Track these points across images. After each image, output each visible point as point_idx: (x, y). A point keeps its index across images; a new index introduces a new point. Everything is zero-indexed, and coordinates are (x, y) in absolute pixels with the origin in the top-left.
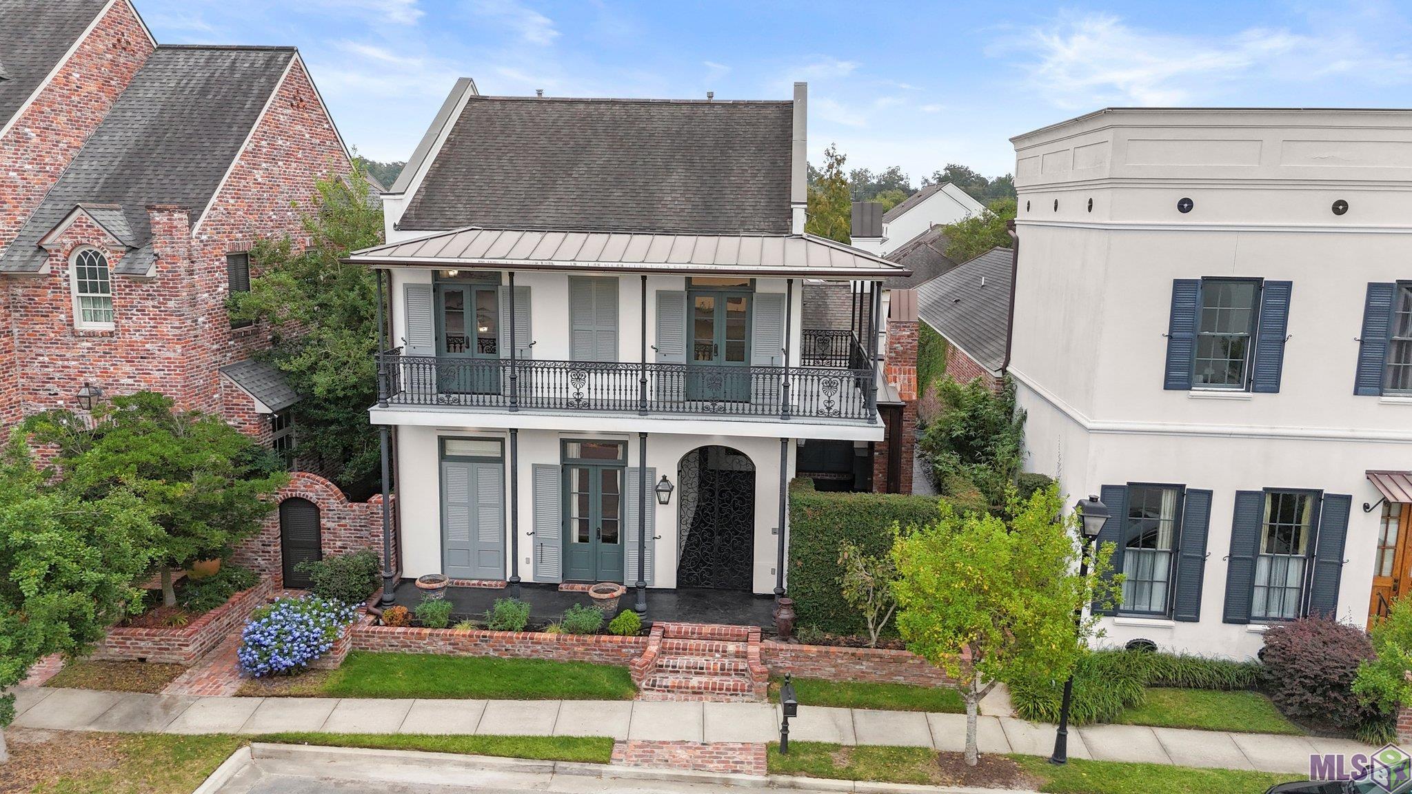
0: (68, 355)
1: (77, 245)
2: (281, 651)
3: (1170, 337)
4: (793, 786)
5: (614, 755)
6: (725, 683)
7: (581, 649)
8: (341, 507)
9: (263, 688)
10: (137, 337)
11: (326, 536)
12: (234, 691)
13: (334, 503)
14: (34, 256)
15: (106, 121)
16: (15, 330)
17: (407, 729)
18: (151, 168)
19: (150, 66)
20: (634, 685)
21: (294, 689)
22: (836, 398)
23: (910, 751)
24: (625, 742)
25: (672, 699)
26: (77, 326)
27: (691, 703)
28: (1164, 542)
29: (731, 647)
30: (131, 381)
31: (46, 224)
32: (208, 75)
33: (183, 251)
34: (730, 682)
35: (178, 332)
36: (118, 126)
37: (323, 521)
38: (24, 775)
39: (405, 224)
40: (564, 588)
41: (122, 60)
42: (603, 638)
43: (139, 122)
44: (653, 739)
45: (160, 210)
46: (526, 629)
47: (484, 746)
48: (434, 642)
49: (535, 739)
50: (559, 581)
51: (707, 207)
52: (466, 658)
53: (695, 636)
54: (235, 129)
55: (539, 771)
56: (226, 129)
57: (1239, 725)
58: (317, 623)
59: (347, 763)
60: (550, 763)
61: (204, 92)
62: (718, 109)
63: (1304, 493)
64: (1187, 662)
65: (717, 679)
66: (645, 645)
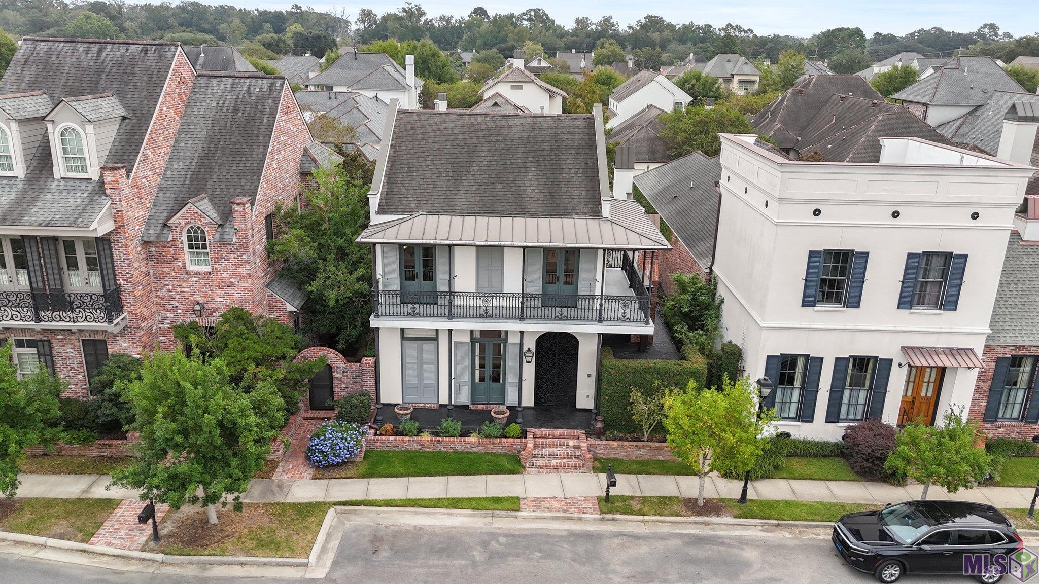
0: (184, 285)
1: (188, 223)
2: (334, 454)
3: (806, 280)
4: (614, 519)
5: (521, 506)
6: (570, 463)
7: (491, 446)
8: (344, 366)
9: (326, 474)
10: (225, 275)
11: (336, 382)
12: (311, 476)
13: (341, 364)
14: (162, 230)
15: (180, 132)
16: (151, 271)
17: (412, 496)
18: (217, 167)
19: (196, 90)
20: (522, 466)
21: (343, 474)
22: (628, 311)
23: (670, 498)
24: (525, 499)
25: (543, 473)
26: (188, 269)
27: (553, 474)
28: (798, 382)
29: (571, 443)
30: (221, 299)
31: (162, 208)
32: (234, 97)
33: (249, 225)
34: (573, 462)
36: (189, 136)
37: (334, 374)
38: (230, 530)
40: (472, 407)
41: (182, 91)
42: (503, 440)
43: (200, 133)
44: (539, 496)
45: (238, 204)
46: (461, 436)
47: (455, 503)
48: (411, 444)
49: (479, 499)
50: (469, 403)
51: (553, 197)
52: (429, 452)
53: (551, 437)
54: (261, 138)
55: (486, 516)
56: (255, 138)
57: (830, 477)
58: (352, 439)
59: (386, 515)
60: (490, 512)
61: (236, 111)
62: (549, 120)
63: (868, 358)
64: (805, 442)
65: (565, 461)
66: (526, 444)
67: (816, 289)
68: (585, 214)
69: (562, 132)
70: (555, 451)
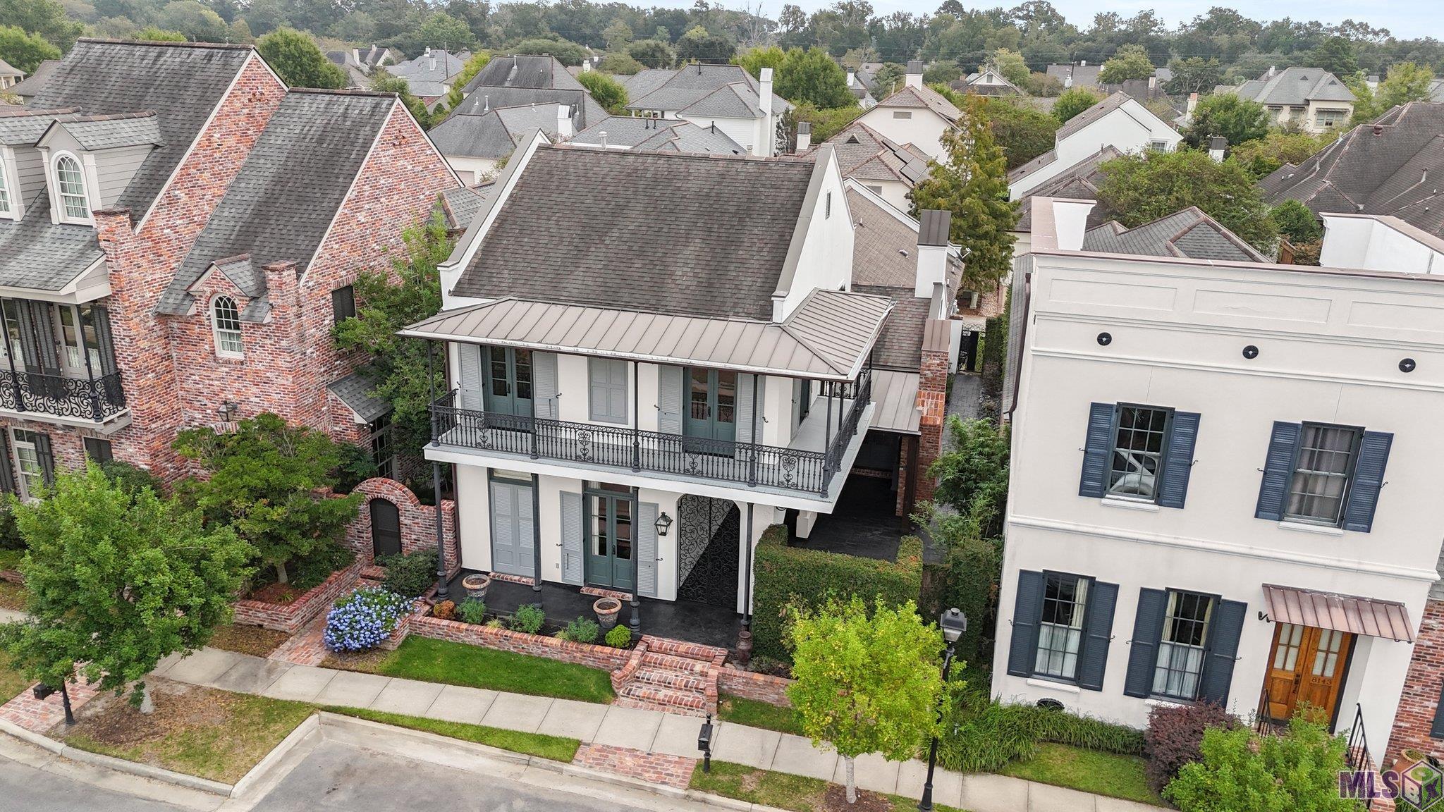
0: (213, 376)
1: (214, 293)
2: (352, 635)
3: (1086, 452)
4: (704, 801)
5: (578, 756)
6: (686, 698)
7: (579, 655)
8: (414, 509)
9: (339, 662)
10: (260, 367)
11: (404, 530)
12: (319, 662)
13: (409, 505)
14: (184, 300)
15: (245, 167)
16: (174, 354)
17: (431, 715)
18: (275, 217)
19: (282, 111)
20: (614, 692)
21: (360, 666)
22: (794, 473)
23: (808, 781)
24: (589, 745)
25: (641, 707)
26: (218, 354)
27: (655, 712)
28: (1077, 620)
29: (699, 667)
30: (257, 400)
31: (194, 269)
32: (325, 121)
33: (292, 300)
34: (690, 697)
35: (289, 365)
36: (254, 173)
37: (402, 519)
38: (162, 725)
39: (459, 291)
40: (585, 591)
41: (257, 111)
42: (598, 648)
43: (269, 169)
44: (611, 745)
45: (273, 270)
46: (539, 633)
47: (483, 735)
48: (469, 634)
49: (522, 734)
50: (581, 584)
52: (493, 651)
53: (673, 653)
54: (341, 180)
55: (518, 762)
56: (333, 179)
57: (1108, 790)
58: (379, 616)
59: (383, 737)
60: (527, 757)
61: (321, 140)
62: (751, 168)
63: (1205, 598)
64: (1088, 724)
65: (680, 694)
66: (628, 658)
67: (1104, 469)
68: (748, 315)
69: (764, 186)
70: (670, 675)
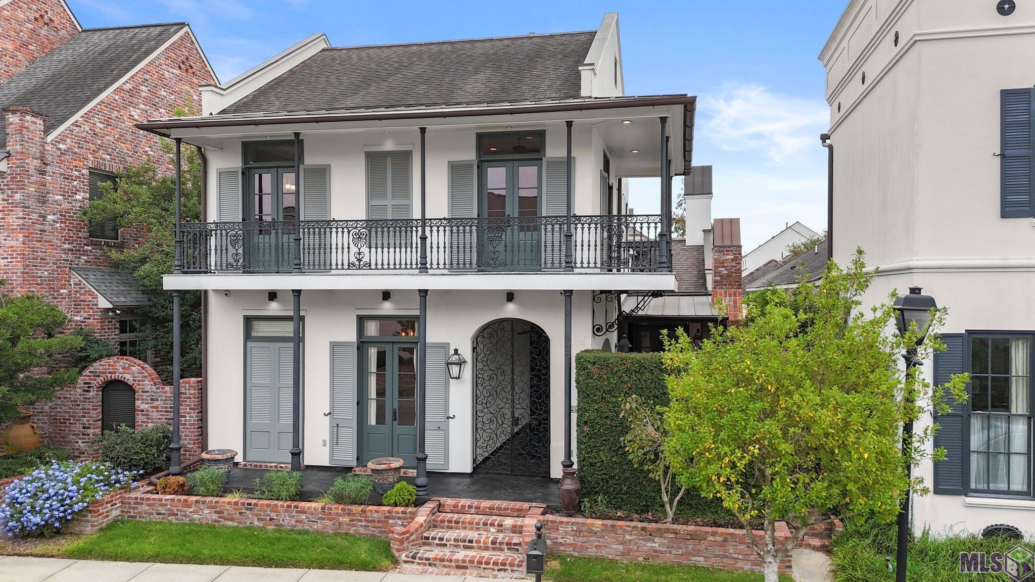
3: (1003, 156)
6: (494, 557)
7: (346, 519)
8: (154, 388)
11: (139, 418)
13: (148, 385)
20: (393, 556)
25: (432, 573)
27: (452, 577)
29: (509, 522)
32: (111, 43)
34: (500, 556)
37: (138, 403)
40: (358, 470)
42: (371, 508)
43: (43, 74)
46: (292, 499)
48: (200, 510)
50: (354, 463)
52: (229, 527)
53: (473, 510)
62: (535, 40)
65: (486, 554)
66: (413, 515)
69: (551, 45)
70: (473, 535)
